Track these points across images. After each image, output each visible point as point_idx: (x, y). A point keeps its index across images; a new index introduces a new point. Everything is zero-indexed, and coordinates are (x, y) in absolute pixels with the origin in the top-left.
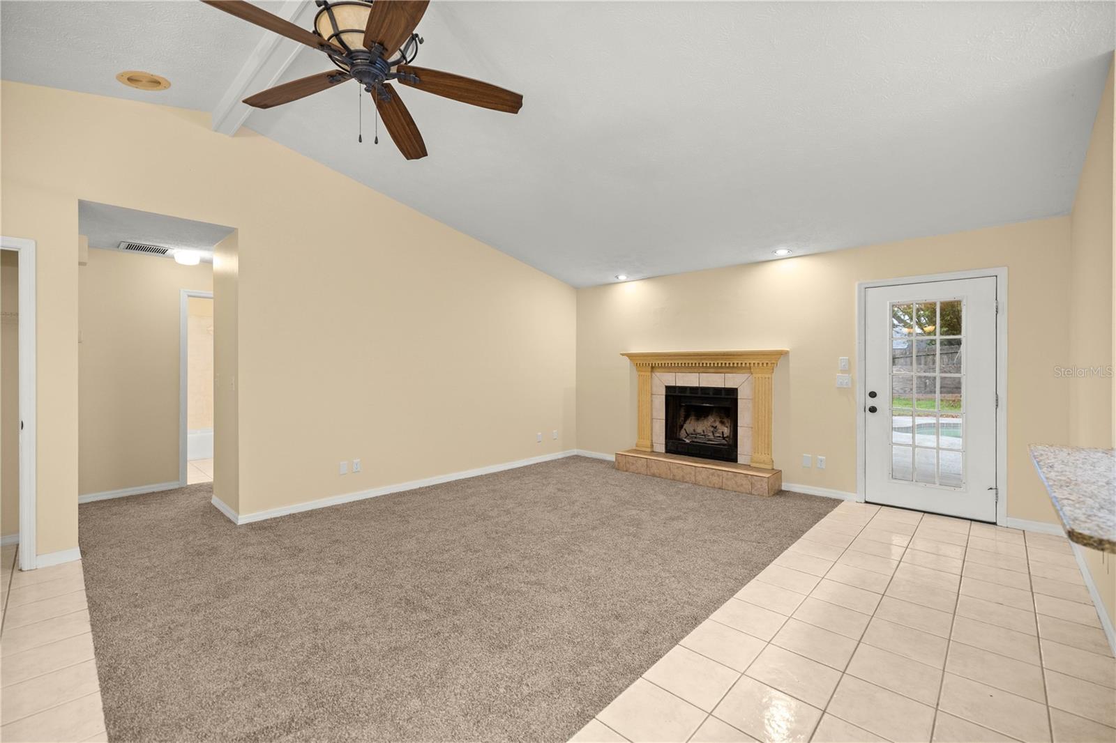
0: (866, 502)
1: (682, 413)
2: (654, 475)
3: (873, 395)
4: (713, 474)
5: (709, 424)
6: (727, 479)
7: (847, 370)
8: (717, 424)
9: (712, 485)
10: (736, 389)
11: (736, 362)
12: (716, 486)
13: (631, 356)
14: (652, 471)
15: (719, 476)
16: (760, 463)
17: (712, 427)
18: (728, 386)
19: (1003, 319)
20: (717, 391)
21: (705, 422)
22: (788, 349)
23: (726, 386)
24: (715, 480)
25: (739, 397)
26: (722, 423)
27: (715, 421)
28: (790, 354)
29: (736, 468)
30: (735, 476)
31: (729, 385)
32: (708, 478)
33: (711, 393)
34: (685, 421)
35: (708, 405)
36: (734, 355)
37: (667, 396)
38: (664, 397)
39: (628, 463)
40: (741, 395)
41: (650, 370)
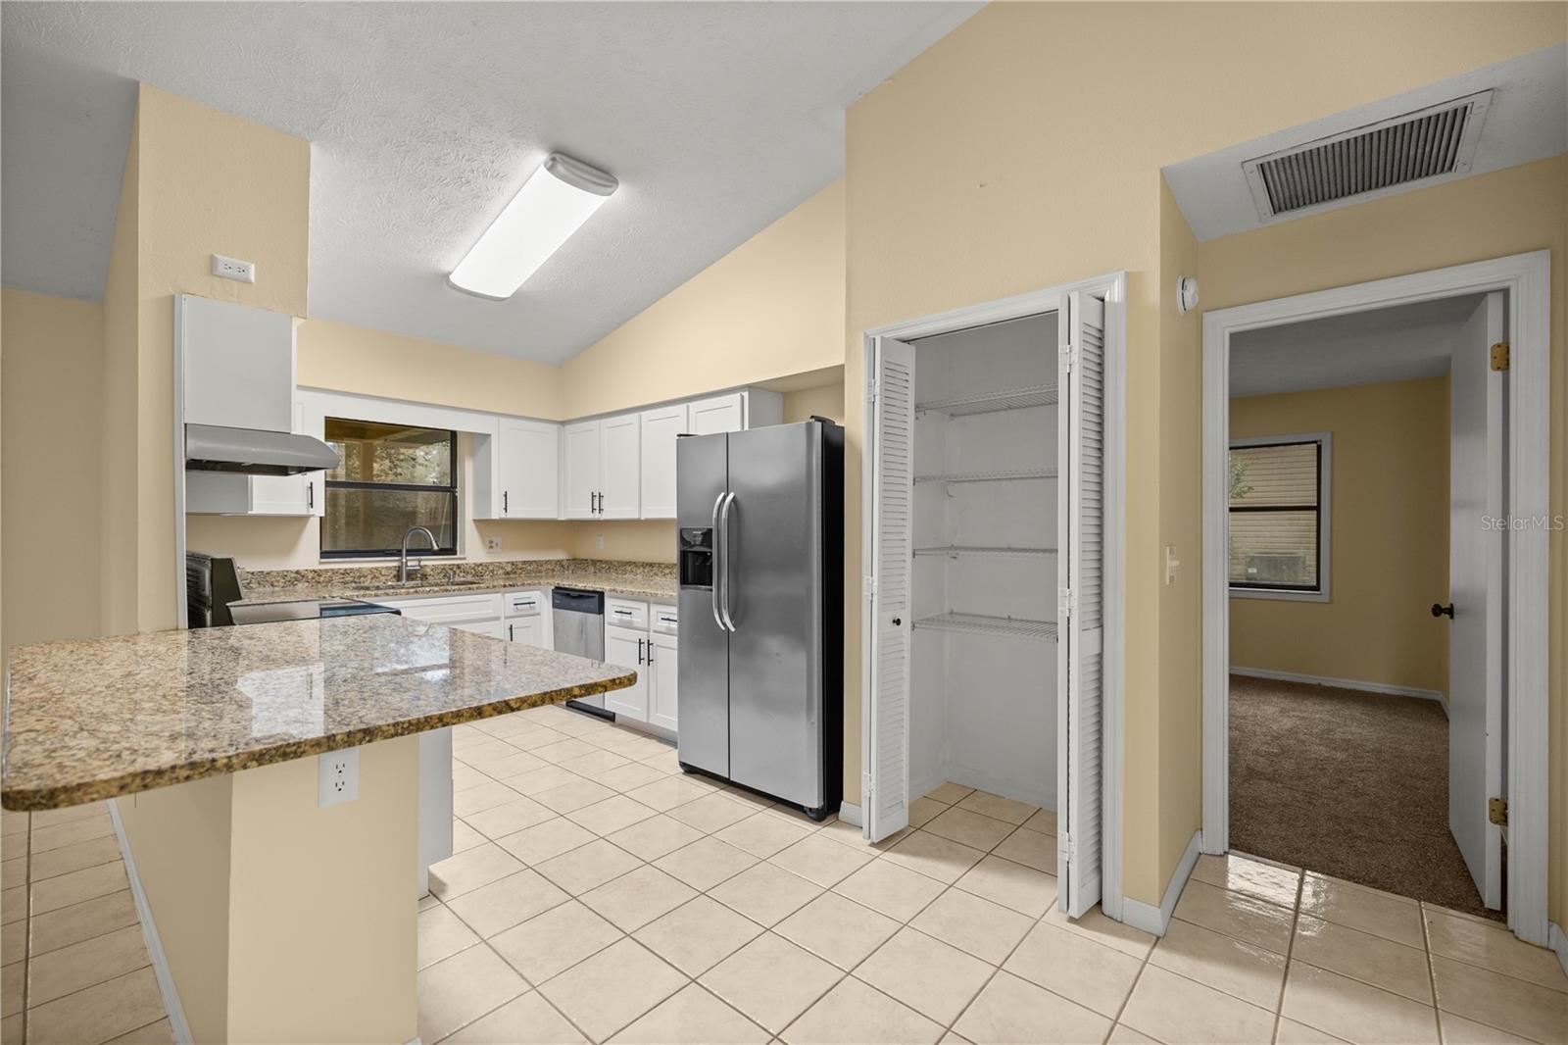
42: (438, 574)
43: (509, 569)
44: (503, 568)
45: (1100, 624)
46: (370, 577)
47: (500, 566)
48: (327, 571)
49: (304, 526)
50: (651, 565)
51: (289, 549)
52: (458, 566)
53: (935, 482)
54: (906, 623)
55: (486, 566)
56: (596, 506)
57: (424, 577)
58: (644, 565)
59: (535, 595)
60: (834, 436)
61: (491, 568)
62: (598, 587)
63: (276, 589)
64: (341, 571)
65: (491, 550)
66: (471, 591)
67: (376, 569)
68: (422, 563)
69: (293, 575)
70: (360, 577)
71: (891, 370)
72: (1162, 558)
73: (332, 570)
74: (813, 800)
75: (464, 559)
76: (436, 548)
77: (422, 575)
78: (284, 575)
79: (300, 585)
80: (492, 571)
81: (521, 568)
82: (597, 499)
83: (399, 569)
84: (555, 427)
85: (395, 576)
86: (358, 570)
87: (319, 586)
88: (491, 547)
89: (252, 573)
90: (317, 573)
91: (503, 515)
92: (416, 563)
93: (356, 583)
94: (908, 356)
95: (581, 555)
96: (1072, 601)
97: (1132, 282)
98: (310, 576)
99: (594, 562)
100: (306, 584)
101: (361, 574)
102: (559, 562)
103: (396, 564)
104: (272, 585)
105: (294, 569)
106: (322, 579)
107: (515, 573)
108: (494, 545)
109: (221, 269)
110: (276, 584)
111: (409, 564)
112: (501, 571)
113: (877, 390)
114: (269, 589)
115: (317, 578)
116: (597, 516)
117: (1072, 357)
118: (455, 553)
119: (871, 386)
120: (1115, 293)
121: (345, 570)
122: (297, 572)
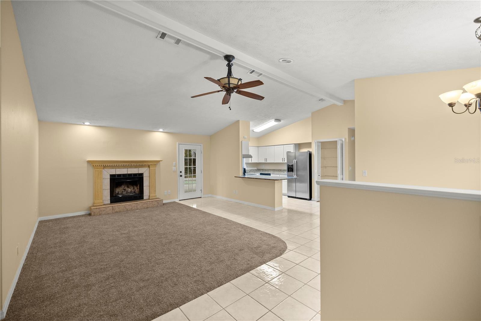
0: (180, 200)
2: (117, 212)
3: (181, 172)
4: (144, 204)
5: (122, 189)
6: (149, 204)
7: (175, 166)
8: (126, 188)
9: (144, 208)
10: (143, 173)
11: (145, 164)
12: (145, 207)
14: (116, 211)
15: (146, 204)
16: (153, 197)
17: (124, 189)
18: (140, 172)
19: (202, 154)
20: (135, 175)
21: (120, 188)
22: (162, 160)
23: (139, 173)
24: (145, 205)
26: (128, 187)
27: (125, 187)
29: (143, 201)
30: (152, 202)
32: (142, 205)
33: (133, 176)
35: (129, 181)
37: (110, 179)
38: (109, 179)
39: (101, 211)
40: (145, 176)
41: (103, 168)
45: (343, 174)
50: (274, 170)
53: (323, 158)
54: (320, 176)
56: (266, 160)
58: (273, 170)
60: (310, 153)
62: (270, 173)
71: (318, 146)
72: (349, 167)
74: (308, 197)
82: (266, 159)
84: (257, 147)
94: (320, 144)
95: (259, 168)
96: (339, 172)
97: (345, 139)
99: (262, 170)
102: (256, 170)
109: (245, 137)
113: (317, 148)
116: (266, 162)
117: (339, 147)
119: (316, 148)
120: (344, 140)
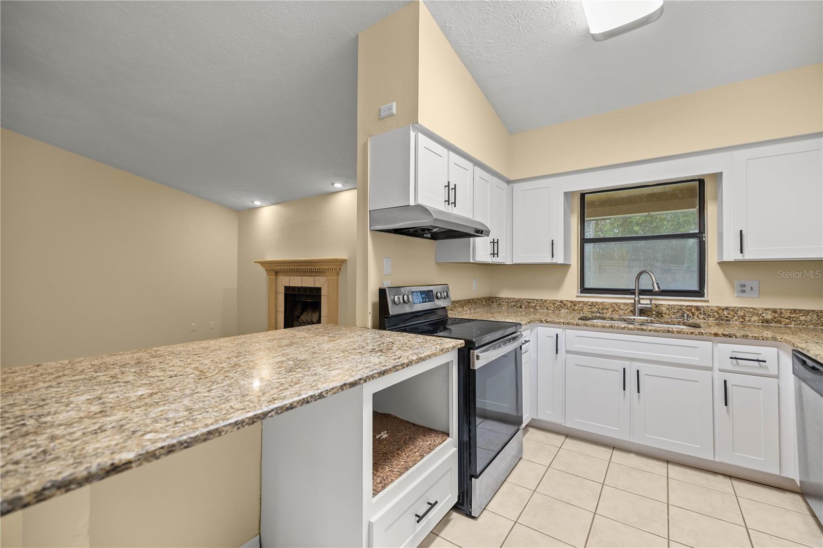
1: (299, 307)
10: (320, 288)
13: (263, 264)
20: (311, 289)
22: (346, 258)
23: (315, 287)
25: (322, 294)
28: (348, 261)
31: (317, 285)
33: (308, 291)
34: (302, 314)
35: (309, 301)
36: (314, 262)
37: (284, 294)
40: (323, 293)
42: (674, 313)
43: (769, 316)
44: (758, 315)
46: (610, 310)
47: (754, 311)
48: (580, 302)
49: (567, 271)
51: (558, 286)
52: (698, 308)
55: (735, 310)
57: (660, 314)
59: (767, 352)
61: (741, 313)
63: (550, 311)
64: (589, 303)
65: (743, 295)
66: (693, 336)
67: (616, 304)
68: (653, 302)
69: (559, 303)
70: (603, 309)
73: (583, 302)
75: (707, 301)
76: (657, 289)
77: (657, 312)
78: (554, 302)
79: (563, 311)
80: (743, 317)
81: (789, 318)
83: (634, 305)
85: (631, 311)
86: (602, 303)
87: (575, 312)
88: (744, 291)
89: (537, 300)
90: (574, 303)
91: (739, 257)
92: (648, 302)
93: (599, 313)
98: (569, 305)
100: (567, 310)
101: (604, 307)
103: (632, 301)
104: (547, 308)
105: (560, 299)
106: (576, 308)
107: (780, 322)
108: (747, 289)
110: (549, 308)
111: (642, 302)
112: (756, 318)
114: (545, 311)
115: (573, 307)
118: (703, 296)
121: (592, 303)
122: (561, 302)
